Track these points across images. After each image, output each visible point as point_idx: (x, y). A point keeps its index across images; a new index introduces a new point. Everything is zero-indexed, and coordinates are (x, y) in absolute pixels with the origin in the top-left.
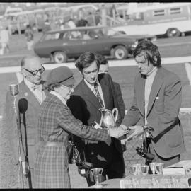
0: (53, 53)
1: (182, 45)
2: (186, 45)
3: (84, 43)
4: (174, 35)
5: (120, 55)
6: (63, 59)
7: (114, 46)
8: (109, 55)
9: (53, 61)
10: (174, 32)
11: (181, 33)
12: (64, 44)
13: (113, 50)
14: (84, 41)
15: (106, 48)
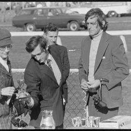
0: (26, 24)
1: (118, 23)
2: (121, 23)
3: (48, 18)
4: (113, 16)
5: (74, 28)
6: (33, 29)
7: (70, 22)
8: (66, 27)
9: (25, 30)
10: (113, 14)
11: (118, 15)
12: (34, 18)
13: (69, 24)
14: (49, 16)
15: (64, 23)
